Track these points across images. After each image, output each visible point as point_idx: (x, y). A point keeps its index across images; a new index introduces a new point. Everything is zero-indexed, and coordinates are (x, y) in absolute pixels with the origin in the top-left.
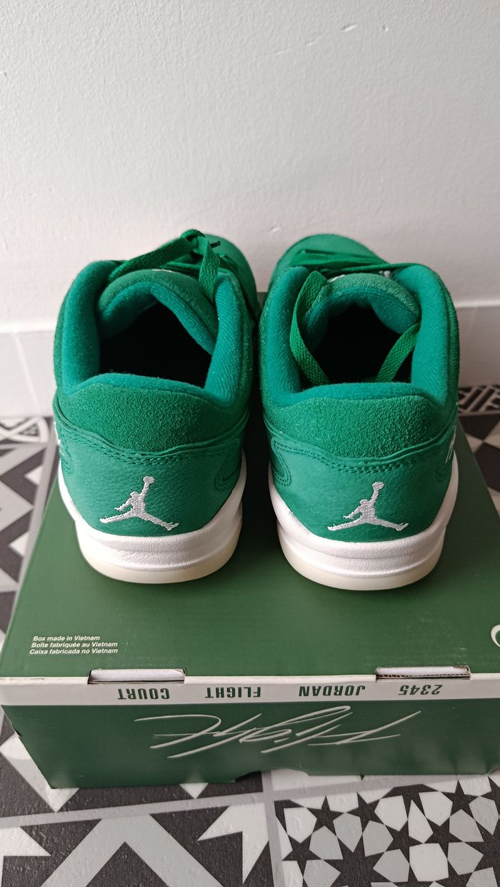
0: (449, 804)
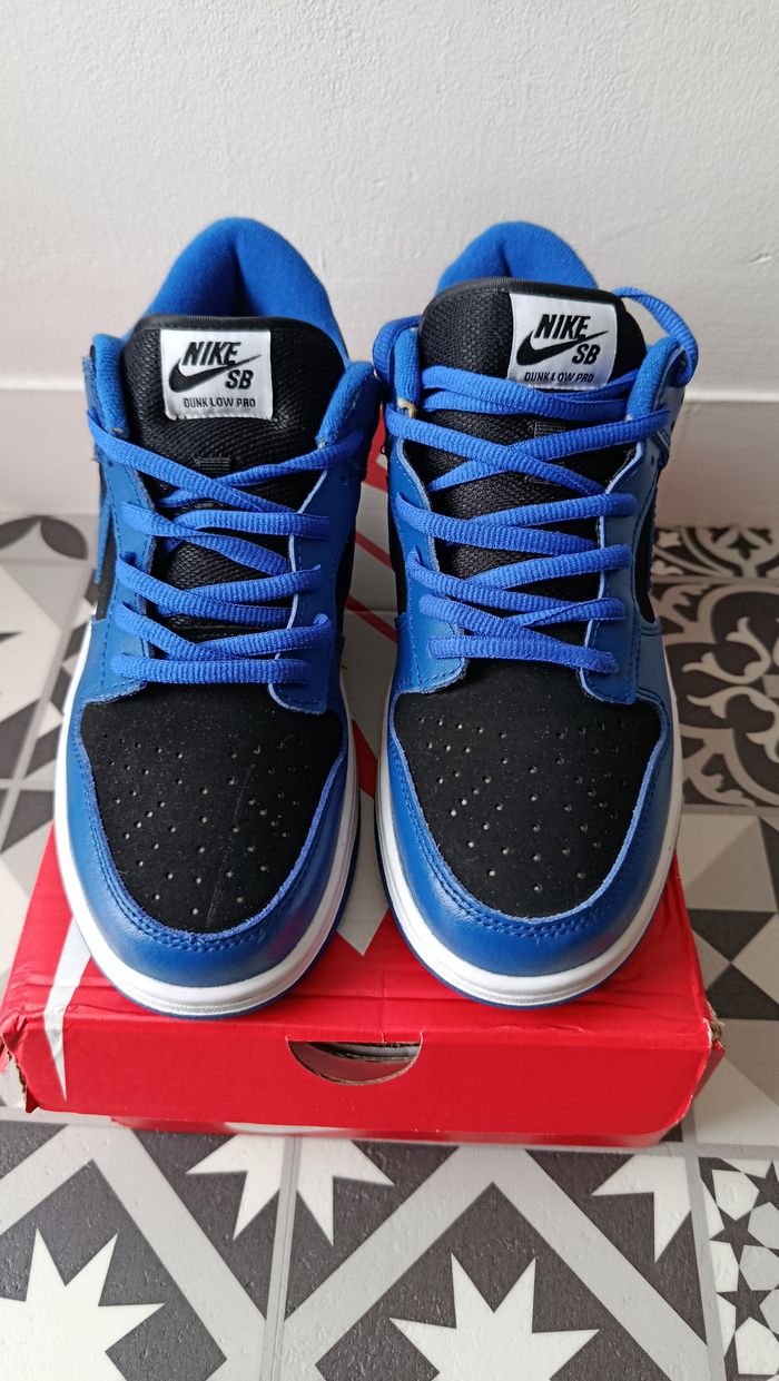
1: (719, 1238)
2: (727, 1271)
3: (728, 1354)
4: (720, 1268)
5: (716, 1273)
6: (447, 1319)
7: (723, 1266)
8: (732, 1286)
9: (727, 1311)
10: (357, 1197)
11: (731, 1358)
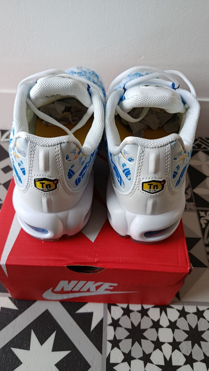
0: (178, 314)
1: (110, 325)
2: (111, 334)
3: (108, 357)
4: (109, 333)
5: (108, 334)
6: (27, 348)
7: (110, 333)
8: (112, 338)
9: (109, 345)
10: (7, 313)
11: (108, 358)
